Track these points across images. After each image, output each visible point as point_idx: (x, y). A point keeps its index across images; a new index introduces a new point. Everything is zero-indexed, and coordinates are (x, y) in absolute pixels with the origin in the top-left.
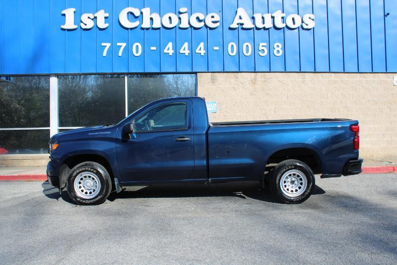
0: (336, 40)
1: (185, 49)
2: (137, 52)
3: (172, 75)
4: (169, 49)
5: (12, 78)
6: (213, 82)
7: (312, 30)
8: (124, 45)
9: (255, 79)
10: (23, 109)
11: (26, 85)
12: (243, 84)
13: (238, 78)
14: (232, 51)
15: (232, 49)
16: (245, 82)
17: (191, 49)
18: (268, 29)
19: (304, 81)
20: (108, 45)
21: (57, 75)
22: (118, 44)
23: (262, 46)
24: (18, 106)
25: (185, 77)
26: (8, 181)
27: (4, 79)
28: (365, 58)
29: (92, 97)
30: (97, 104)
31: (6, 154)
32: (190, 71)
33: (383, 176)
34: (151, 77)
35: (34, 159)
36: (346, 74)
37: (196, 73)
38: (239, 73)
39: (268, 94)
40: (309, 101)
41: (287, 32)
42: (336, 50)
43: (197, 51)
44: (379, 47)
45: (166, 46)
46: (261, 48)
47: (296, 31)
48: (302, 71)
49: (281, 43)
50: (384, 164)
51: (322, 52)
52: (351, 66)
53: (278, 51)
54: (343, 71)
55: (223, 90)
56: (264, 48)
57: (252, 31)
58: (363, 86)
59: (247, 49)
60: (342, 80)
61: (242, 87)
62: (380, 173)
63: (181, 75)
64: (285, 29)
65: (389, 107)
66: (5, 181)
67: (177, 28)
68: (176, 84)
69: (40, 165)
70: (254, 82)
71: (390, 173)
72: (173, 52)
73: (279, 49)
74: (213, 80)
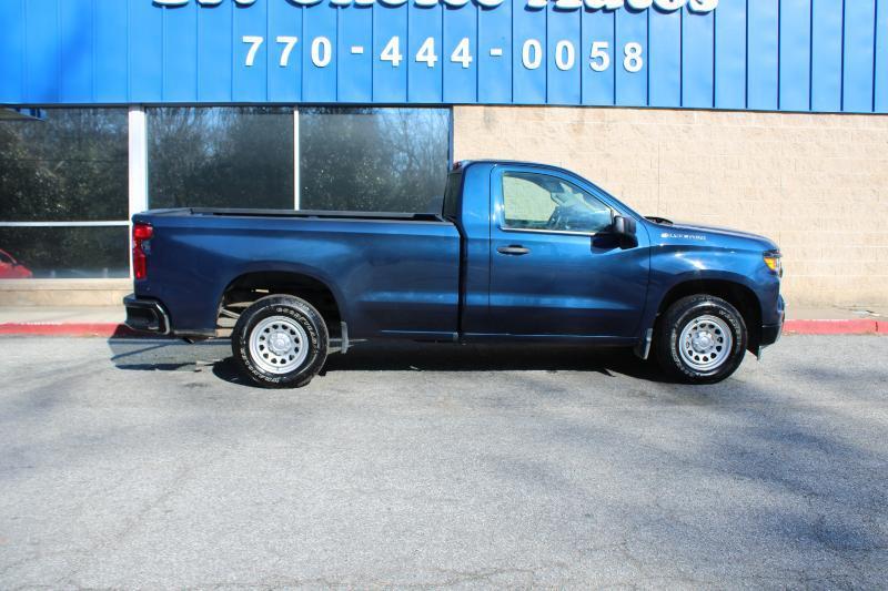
0: (764, 36)
1: (427, 53)
2: (321, 57)
3: (397, 109)
4: (392, 52)
5: (43, 112)
6: (488, 127)
7: (711, 15)
8: (292, 41)
9: (581, 122)
10: (62, 180)
11: (68, 126)
12: (554, 131)
13: (543, 119)
14: (532, 59)
15: (531, 53)
16: (559, 128)
17: (442, 52)
18: (613, 11)
19: (690, 128)
20: (257, 41)
21: (145, 107)
22: (280, 39)
23: (599, 48)
24: (50, 174)
25: (425, 113)
26: (41, 335)
27: (26, 113)
28: (827, 80)
29: (217, 155)
30: (228, 170)
31: (29, 277)
32: (439, 101)
33: (852, 339)
34: (349, 113)
35: (94, 290)
36: (782, 115)
37: (450, 106)
38: (546, 109)
39: (608, 155)
40: (698, 174)
41: (655, 17)
42: (763, 61)
43: (455, 58)
44: (859, 56)
45: (385, 45)
46: (595, 53)
47: (676, 16)
48: (684, 106)
49: (639, 43)
50: (856, 316)
51: (730, 65)
52: (795, 97)
53: (634, 62)
54: (776, 109)
55: (509, 146)
56: (602, 54)
57: (577, 14)
58: (818, 144)
59: (565, 54)
60: (773, 129)
61: (553, 138)
62: (848, 334)
63: (416, 109)
64: (652, 10)
65: (874, 191)
66: (35, 336)
67: (411, 4)
68: (405, 129)
69: (108, 303)
70: (578, 128)
71: (868, 333)
72: (400, 57)
73: (636, 56)
74: (488, 123)
